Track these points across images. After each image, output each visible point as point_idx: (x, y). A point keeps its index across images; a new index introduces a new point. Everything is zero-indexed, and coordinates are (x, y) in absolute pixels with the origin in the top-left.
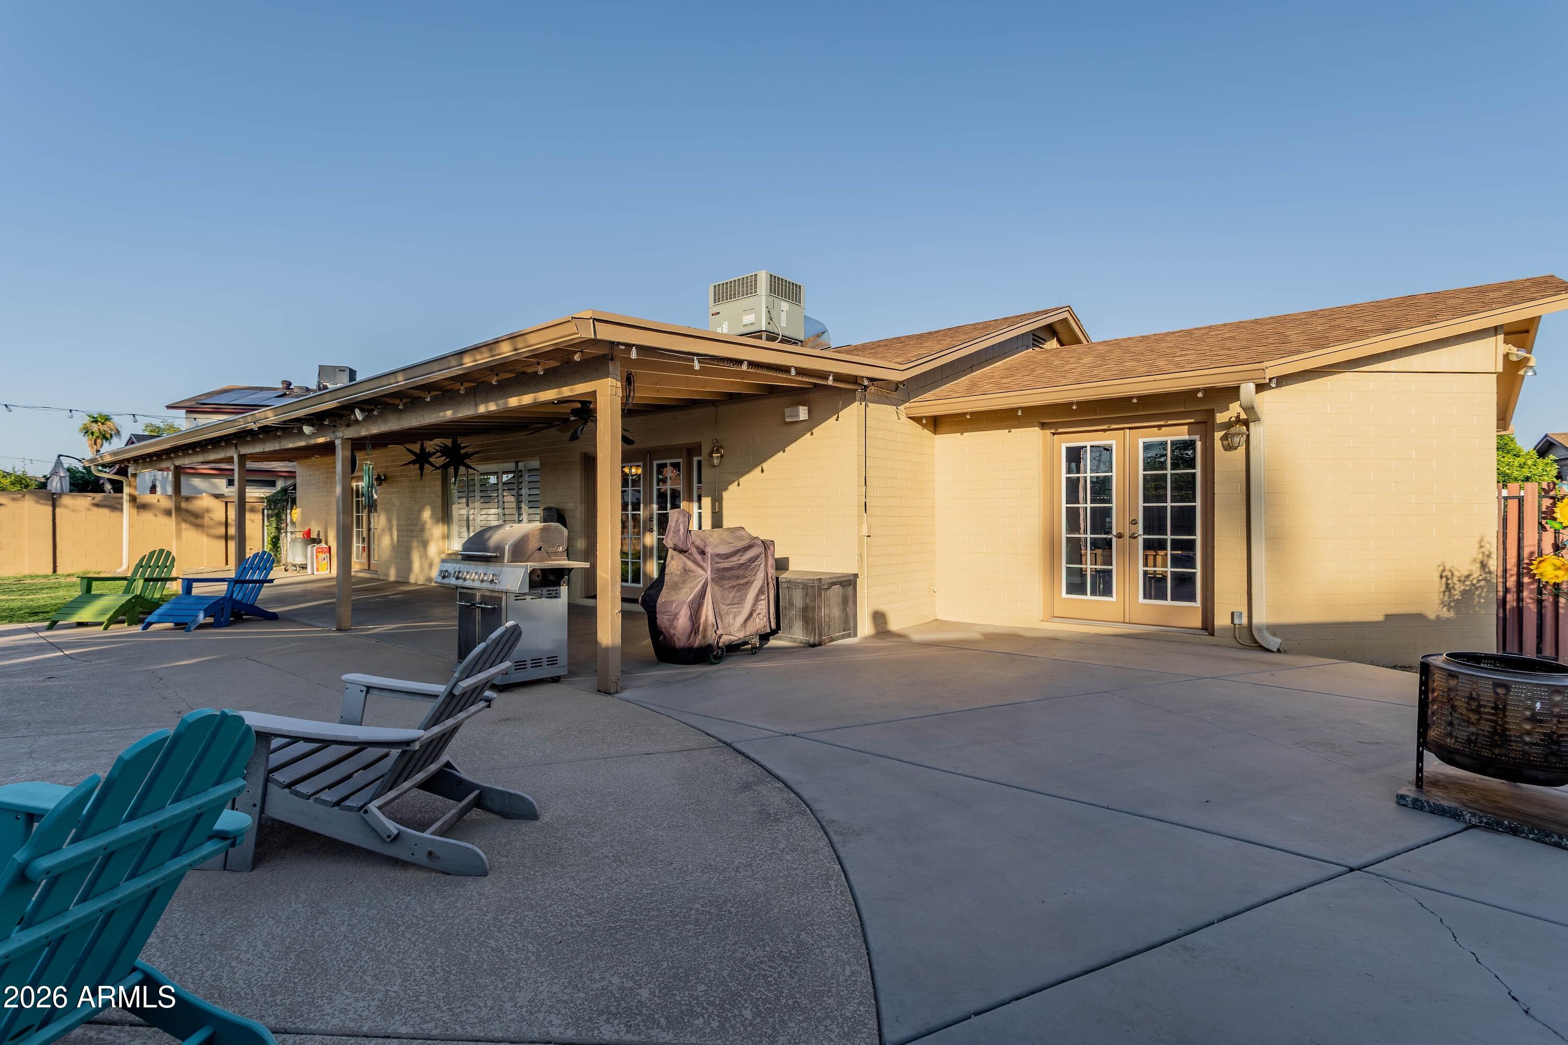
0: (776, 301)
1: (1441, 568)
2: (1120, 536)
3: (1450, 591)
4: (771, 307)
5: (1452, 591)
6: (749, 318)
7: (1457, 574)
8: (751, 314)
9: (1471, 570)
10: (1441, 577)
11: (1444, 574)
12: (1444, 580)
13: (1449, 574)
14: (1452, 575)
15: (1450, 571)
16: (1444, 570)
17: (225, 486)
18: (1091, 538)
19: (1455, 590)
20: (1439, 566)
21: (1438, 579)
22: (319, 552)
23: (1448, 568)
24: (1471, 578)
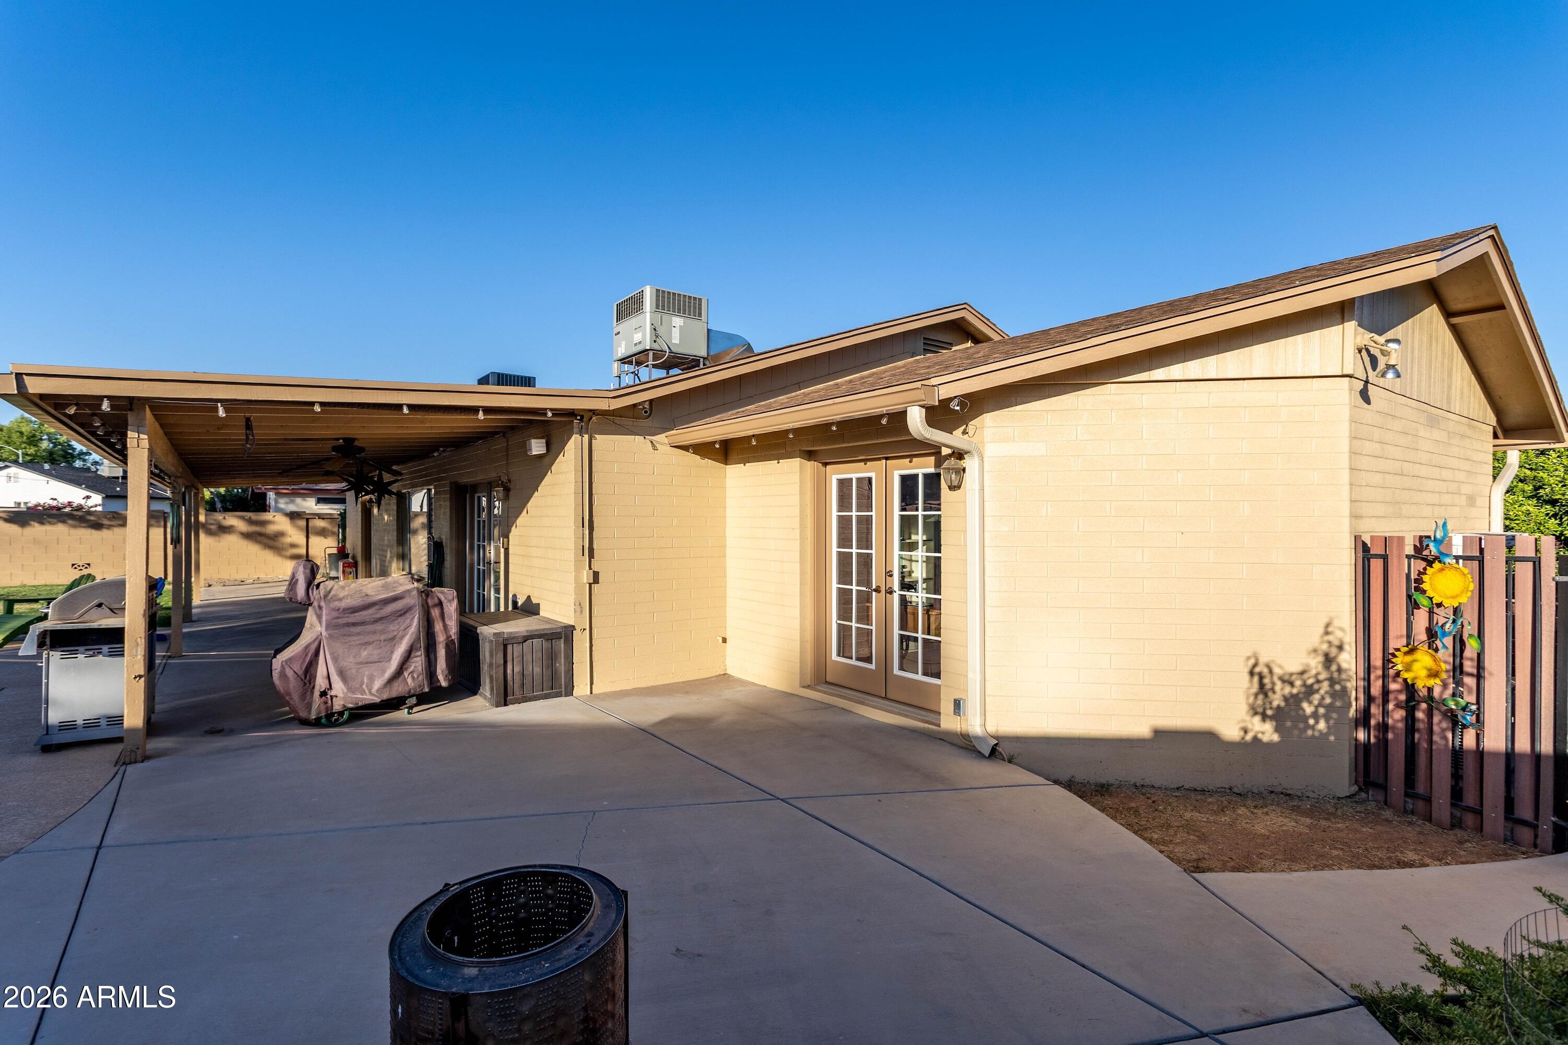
0: (665, 317)
1: (1252, 661)
2: (877, 590)
3: (1266, 695)
4: (657, 324)
5: (1270, 694)
6: (637, 337)
7: (1277, 671)
8: (639, 332)
9: (1308, 665)
10: (1252, 673)
11: (1257, 670)
12: (1256, 679)
13: (1265, 671)
14: (1271, 672)
15: (1268, 666)
16: (1255, 665)
17: (314, 503)
18: (857, 590)
19: (1274, 692)
20: (1248, 658)
21: (1247, 677)
22: (346, 567)
23: (1263, 660)
24: (1305, 676)
